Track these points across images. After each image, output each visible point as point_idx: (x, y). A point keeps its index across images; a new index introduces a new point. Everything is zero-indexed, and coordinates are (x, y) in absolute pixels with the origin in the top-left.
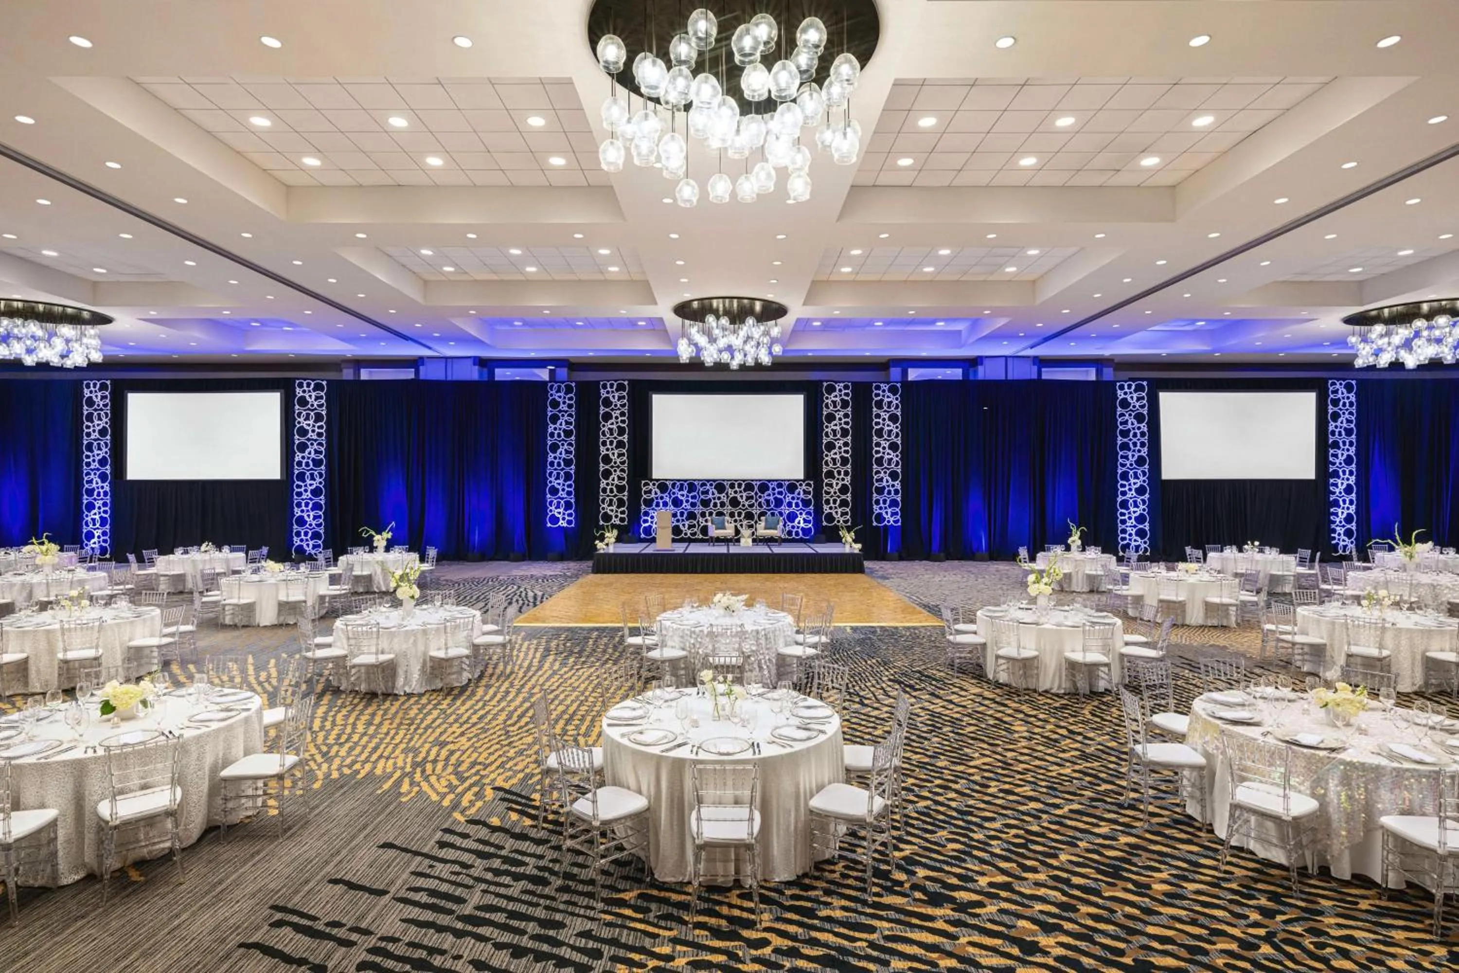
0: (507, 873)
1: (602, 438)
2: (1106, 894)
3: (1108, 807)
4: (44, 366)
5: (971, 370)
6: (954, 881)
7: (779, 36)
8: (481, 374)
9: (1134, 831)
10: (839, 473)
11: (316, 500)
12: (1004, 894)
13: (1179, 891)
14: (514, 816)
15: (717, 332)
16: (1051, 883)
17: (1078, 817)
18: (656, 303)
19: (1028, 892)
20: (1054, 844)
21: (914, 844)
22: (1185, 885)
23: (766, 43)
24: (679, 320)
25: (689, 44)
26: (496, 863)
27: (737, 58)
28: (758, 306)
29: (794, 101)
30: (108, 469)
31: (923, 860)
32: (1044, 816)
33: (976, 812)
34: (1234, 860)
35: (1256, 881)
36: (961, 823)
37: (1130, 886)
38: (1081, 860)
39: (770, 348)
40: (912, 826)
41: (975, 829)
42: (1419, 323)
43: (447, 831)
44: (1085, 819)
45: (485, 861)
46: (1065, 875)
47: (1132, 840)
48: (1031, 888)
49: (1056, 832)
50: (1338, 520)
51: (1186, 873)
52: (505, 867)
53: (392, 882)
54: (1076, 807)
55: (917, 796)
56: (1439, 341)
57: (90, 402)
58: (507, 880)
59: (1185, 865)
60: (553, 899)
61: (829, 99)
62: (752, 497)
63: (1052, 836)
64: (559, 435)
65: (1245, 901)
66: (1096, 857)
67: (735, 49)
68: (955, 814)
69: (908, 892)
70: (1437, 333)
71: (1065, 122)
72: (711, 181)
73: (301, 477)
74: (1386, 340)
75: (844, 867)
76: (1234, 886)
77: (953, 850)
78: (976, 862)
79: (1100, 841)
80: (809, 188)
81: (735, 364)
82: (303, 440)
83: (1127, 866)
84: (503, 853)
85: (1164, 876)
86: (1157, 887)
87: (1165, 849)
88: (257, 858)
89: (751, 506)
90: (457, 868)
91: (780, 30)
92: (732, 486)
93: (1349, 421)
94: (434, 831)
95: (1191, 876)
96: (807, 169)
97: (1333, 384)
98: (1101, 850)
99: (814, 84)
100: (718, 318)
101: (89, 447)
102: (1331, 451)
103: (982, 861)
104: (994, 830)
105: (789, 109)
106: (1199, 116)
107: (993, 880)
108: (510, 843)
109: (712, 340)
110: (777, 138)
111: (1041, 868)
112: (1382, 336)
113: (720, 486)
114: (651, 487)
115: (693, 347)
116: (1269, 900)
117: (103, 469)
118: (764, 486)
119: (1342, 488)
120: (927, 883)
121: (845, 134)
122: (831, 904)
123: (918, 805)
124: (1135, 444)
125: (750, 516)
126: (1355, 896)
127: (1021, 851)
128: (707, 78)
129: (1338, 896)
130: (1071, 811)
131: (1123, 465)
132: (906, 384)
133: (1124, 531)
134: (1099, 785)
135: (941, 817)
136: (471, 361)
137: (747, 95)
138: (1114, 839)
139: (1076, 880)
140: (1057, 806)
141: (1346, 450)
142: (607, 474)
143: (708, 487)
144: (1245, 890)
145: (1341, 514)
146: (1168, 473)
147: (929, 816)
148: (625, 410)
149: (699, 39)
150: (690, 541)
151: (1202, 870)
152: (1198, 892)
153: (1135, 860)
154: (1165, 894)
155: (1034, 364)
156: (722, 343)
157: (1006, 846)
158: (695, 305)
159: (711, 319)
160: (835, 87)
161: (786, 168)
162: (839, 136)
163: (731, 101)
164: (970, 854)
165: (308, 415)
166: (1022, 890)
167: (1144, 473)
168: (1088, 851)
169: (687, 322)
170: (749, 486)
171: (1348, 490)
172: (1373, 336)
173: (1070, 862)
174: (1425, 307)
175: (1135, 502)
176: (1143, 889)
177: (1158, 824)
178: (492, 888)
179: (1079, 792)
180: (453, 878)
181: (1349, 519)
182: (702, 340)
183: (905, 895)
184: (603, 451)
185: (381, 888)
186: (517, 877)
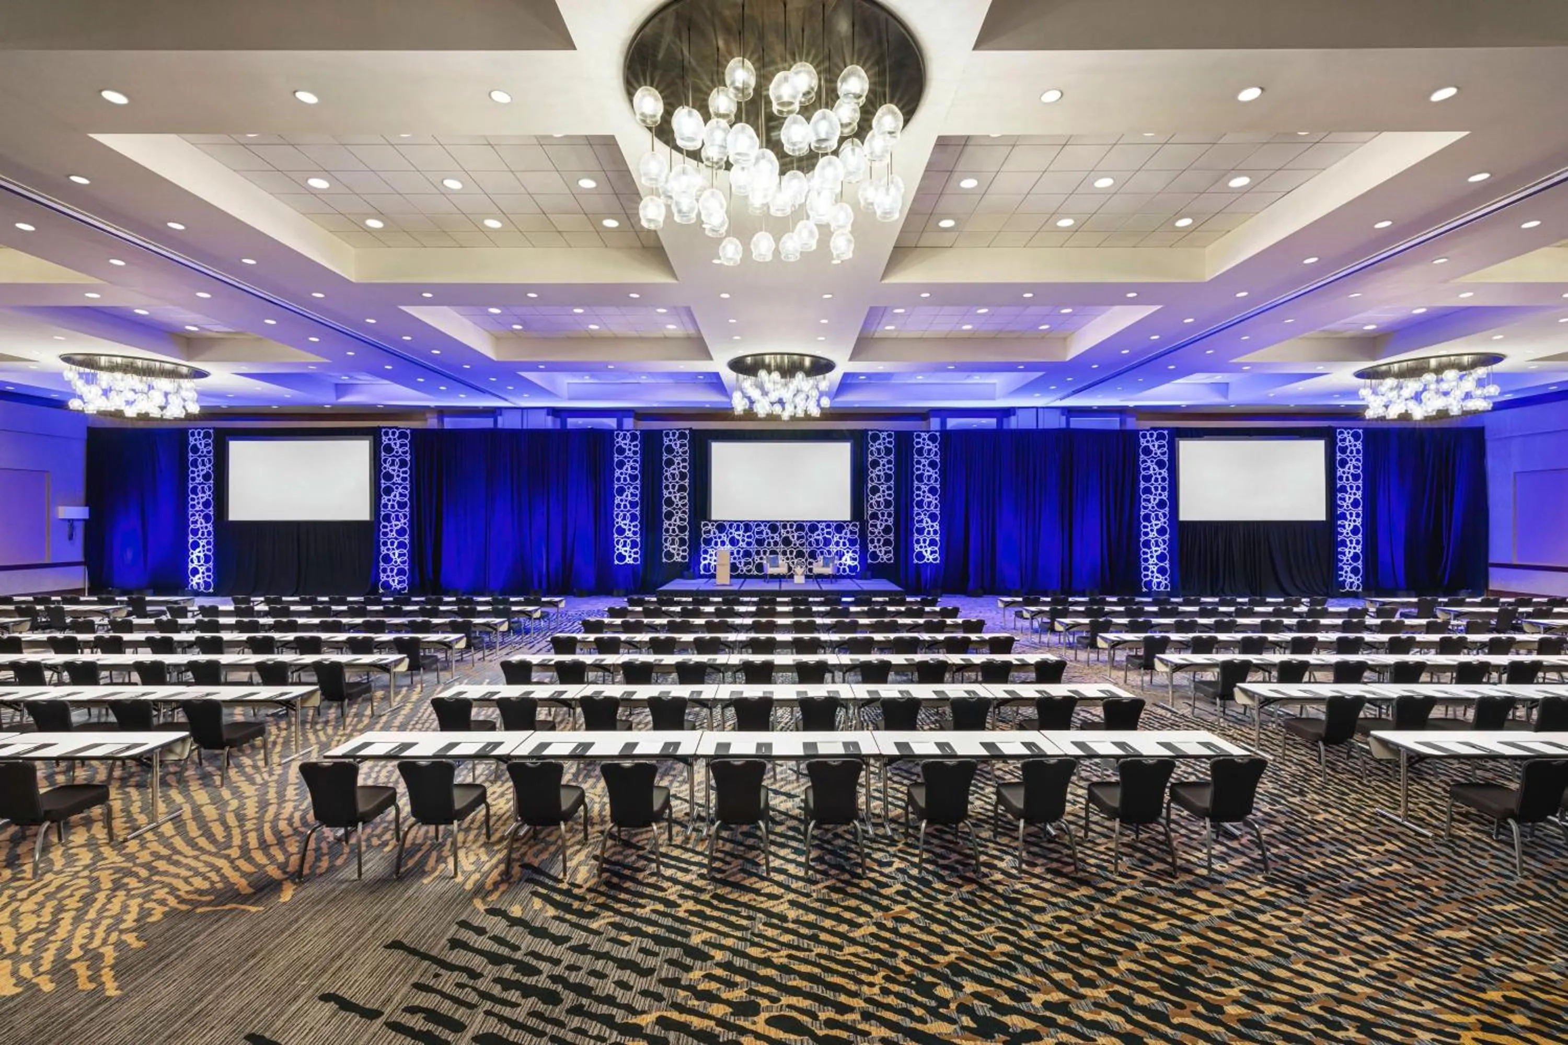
0: (517, 985)
1: (665, 483)
2: (1175, 1021)
3: (1163, 893)
4: (144, 417)
5: (1005, 420)
6: (1005, 999)
7: (820, 87)
8: (554, 423)
9: (1194, 927)
10: (883, 515)
11: (401, 539)
12: (1061, 1020)
13: (1256, 1016)
14: (537, 903)
15: (768, 386)
16: (1112, 1003)
17: (1133, 907)
18: (711, 359)
19: (1088, 1016)
20: (1111, 946)
21: (960, 945)
22: (1261, 1007)
23: (806, 94)
24: (733, 375)
25: (727, 96)
26: (508, 971)
27: (775, 108)
28: (807, 362)
29: (836, 153)
30: (211, 511)
31: (970, 968)
32: (1097, 906)
33: (1025, 900)
34: (1309, 970)
35: (1340, 1001)
36: (1009, 915)
37: (1200, 1009)
38: (1142, 969)
39: (818, 401)
40: (957, 919)
41: (1025, 924)
42: (1429, 377)
43: (464, 924)
44: (1141, 910)
45: (497, 968)
46: (1126, 991)
47: (1194, 940)
48: (1091, 1012)
49: (1110, 928)
50: (1345, 559)
51: (1260, 990)
52: (517, 976)
53: (389, 1000)
54: (1129, 893)
55: (961, 877)
56: (1446, 394)
57: (195, 449)
58: (514, 995)
59: (1256, 978)
60: (561, 1024)
61: (872, 153)
62: (802, 537)
63: (1108, 933)
64: (625, 480)
65: (1331, 1032)
66: (1158, 965)
67: (772, 98)
68: (1002, 903)
69: (955, 1015)
70: (1444, 387)
71: (1104, 183)
72: (755, 239)
73: (387, 518)
74: (1395, 393)
75: (884, 978)
76: (1315, 1009)
77: (1003, 954)
78: (1028, 971)
79: (1159, 941)
80: (852, 246)
81: (786, 416)
82: (388, 484)
83: (1193, 978)
84: (518, 956)
85: (1234, 992)
86: (1232, 1010)
87: (1232, 955)
88: (251, 963)
89: (802, 545)
90: (464, 978)
91: (820, 80)
92: (785, 527)
93: (1356, 467)
94: (450, 924)
95: (1266, 994)
96: (849, 228)
97: (1341, 433)
98: (1163, 954)
99: (856, 140)
100: (770, 372)
101: (194, 491)
102: (1339, 495)
103: (1035, 970)
104: (1045, 925)
105: (830, 163)
106: (1235, 177)
107: (1048, 998)
108: (528, 942)
109: (765, 393)
110: (819, 193)
111: (1100, 981)
112: (1392, 389)
113: (773, 527)
114: (710, 527)
115: (746, 401)
116: (1359, 1030)
117: (207, 511)
118: (813, 527)
119: (1349, 529)
120: (976, 1002)
121: (888, 190)
122: (868, 1033)
123: (964, 889)
124: (1156, 489)
125: (800, 554)
126: (1454, 1025)
127: (1076, 955)
128: (743, 128)
129: (1436, 1026)
130: (1125, 899)
131: (1146, 508)
132: (945, 433)
133: (1147, 569)
134: (1151, 864)
135: (987, 907)
136: (545, 412)
137: (788, 148)
138: (1175, 939)
139: (1140, 999)
140: (1109, 892)
141: (1353, 494)
142: (669, 516)
143: (762, 528)
144: (1328, 1016)
145: (1348, 553)
146: (1186, 514)
147: (974, 905)
148: (687, 456)
149: (737, 89)
150: (745, 577)
151: (1276, 985)
152: (1277, 1018)
153: (1200, 968)
154: (1242, 1021)
155: (1063, 414)
156: (774, 397)
157: (1058, 947)
158: (749, 360)
159: (763, 374)
160: (876, 140)
161: (828, 225)
162: (882, 190)
163: (770, 154)
164: (1019, 959)
165: (393, 461)
166: (1081, 1013)
167: (1165, 515)
168: (1149, 955)
169: (741, 376)
170: (800, 526)
171: (1355, 531)
172: (1383, 389)
173: (1130, 971)
174: (1433, 363)
175: (1156, 542)
176: (1214, 1012)
177: (1220, 917)
178: (497, 1008)
179: (1130, 872)
180: (457, 993)
181: (1355, 558)
182: (755, 394)
183: (952, 1021)
184: (666, 494)
185: (375, 1007)
186: (527, 991)
